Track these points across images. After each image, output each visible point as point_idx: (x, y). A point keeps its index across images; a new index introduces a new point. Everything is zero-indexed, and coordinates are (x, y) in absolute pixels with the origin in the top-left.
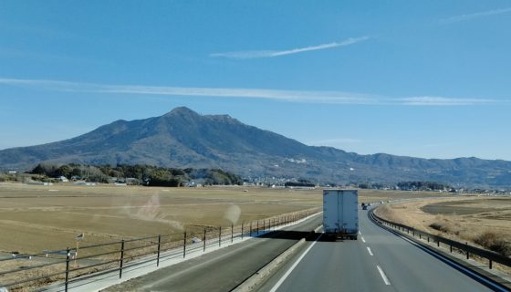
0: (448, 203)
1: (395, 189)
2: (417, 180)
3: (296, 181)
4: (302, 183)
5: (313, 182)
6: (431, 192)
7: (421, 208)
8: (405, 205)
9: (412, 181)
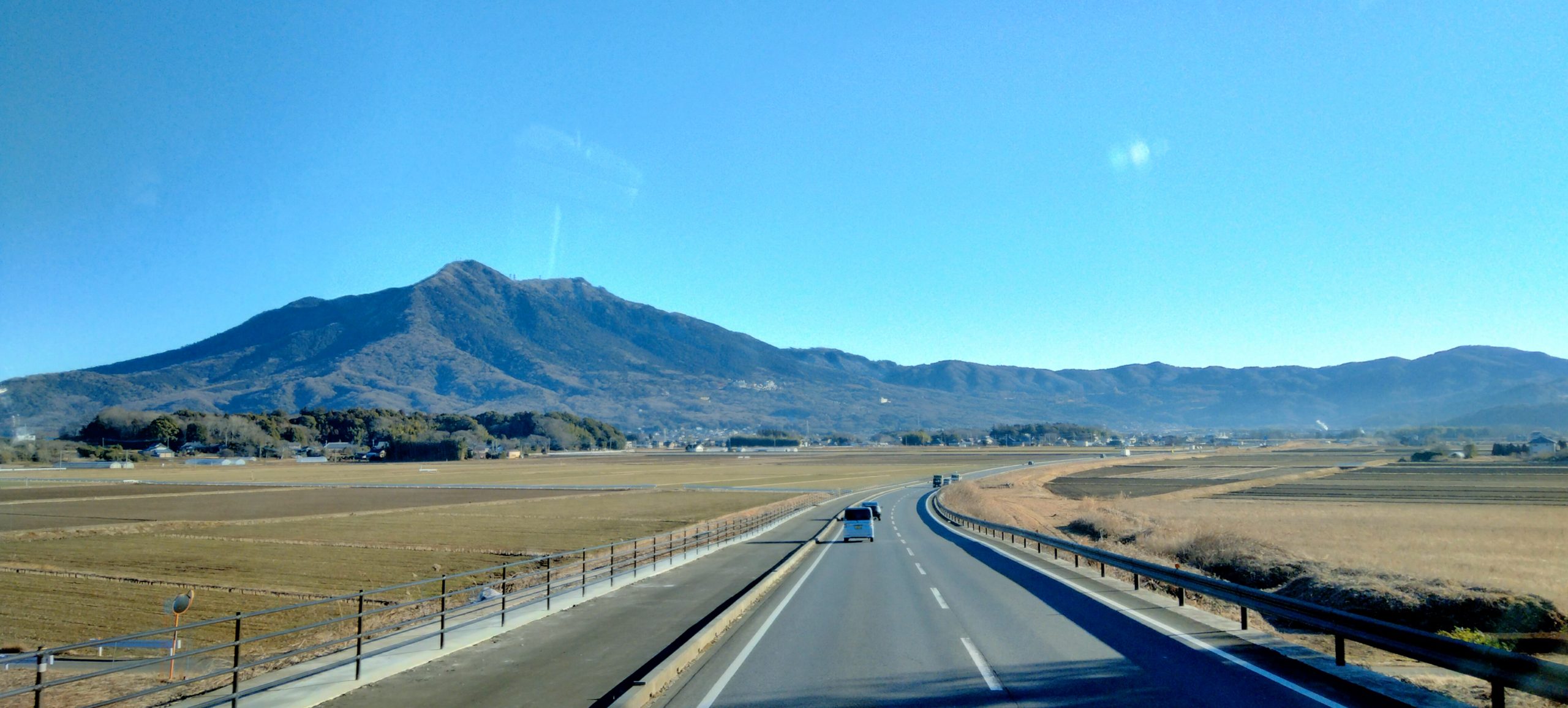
0: (1105, 470)
1: (984, 443)
2: (1033, 422)
3: (753, 435)
4: (769, 439)
5: (793, 435)
6: (1067, 448)
7: (1046, 485)
8: (1010, 481)
9: (1023, 422)
